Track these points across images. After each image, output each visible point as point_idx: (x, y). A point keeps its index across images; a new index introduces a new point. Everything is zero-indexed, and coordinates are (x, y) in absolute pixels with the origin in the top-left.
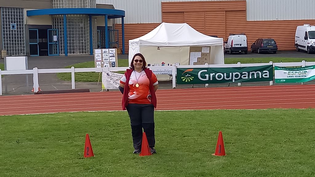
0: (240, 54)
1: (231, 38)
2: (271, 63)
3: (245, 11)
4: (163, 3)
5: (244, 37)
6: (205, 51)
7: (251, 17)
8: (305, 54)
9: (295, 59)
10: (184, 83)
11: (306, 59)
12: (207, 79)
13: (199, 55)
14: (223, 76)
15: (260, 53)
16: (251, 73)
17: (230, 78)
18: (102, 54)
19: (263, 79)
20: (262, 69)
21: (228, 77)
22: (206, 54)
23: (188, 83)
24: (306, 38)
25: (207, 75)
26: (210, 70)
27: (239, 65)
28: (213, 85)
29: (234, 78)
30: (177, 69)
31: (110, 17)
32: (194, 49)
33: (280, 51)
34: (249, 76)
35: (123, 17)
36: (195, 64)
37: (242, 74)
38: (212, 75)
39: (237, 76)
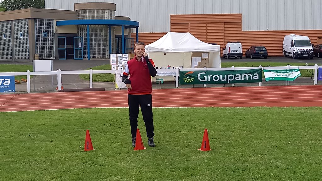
0: (236, 59)
1: (229, 45)
2: (260, 67)
3: (241, 22)
4: (171, 16)
5: (240, 45)
6: (205, 56)
7: (246, 27)
8: (291, 59)
9: (282, 63)
10: (186, 83)
11: (291, 63)
12: (206, 80)
13: (199, 59)
14: (219, 77)
15: (253, 58)
16: (243, 75)
17: (225, 80)
18: (117, 58)
19: (254, 81)
20: (252, 72)
21: (223, 78)
22: (205, 59)
23: (189, 83)
24: (292, 46)
25: (206, 77)
26: (208, 73)
27: (233, 68)
28: (210, 85)
29: (229, 79)
30: (180, 71)
31: (126, 27)
32: (196, 54)
33: (270, 56)
34: (241, 78)
35: (137, 27)
36: (196, 67)
37: (235, 76)
38: (209, 77)
39: (231, 78)
